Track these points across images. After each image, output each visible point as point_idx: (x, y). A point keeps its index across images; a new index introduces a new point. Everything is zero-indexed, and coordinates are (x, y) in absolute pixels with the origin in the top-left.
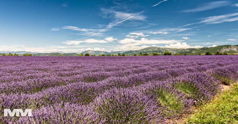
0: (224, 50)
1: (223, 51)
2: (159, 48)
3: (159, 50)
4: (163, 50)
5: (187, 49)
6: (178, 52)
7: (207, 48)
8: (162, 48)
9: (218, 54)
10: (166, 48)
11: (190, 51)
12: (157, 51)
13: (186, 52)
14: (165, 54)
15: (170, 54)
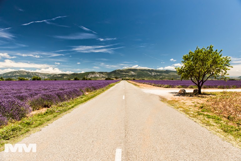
0: (91, 76)
1: (89, 77)
2: (28, 73)
3: (28, 75)
4: (33, 74)
5: (59, 74)
6: (49, 77)
7: (77, 74)
8: (32, 73)
9: (84, 80)
10: (37, 73)
11: (62, 76)
12: (25, 76)
13: (58, 77)
14: (34, 79)
15: (39, 79)
